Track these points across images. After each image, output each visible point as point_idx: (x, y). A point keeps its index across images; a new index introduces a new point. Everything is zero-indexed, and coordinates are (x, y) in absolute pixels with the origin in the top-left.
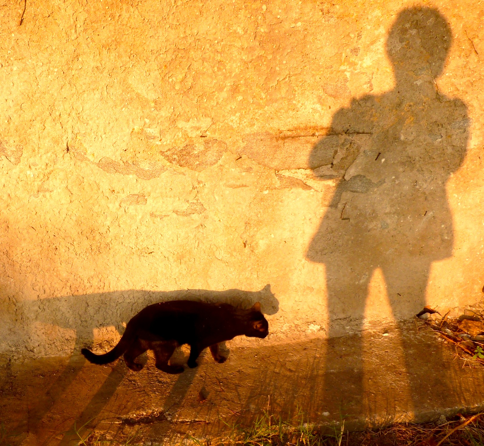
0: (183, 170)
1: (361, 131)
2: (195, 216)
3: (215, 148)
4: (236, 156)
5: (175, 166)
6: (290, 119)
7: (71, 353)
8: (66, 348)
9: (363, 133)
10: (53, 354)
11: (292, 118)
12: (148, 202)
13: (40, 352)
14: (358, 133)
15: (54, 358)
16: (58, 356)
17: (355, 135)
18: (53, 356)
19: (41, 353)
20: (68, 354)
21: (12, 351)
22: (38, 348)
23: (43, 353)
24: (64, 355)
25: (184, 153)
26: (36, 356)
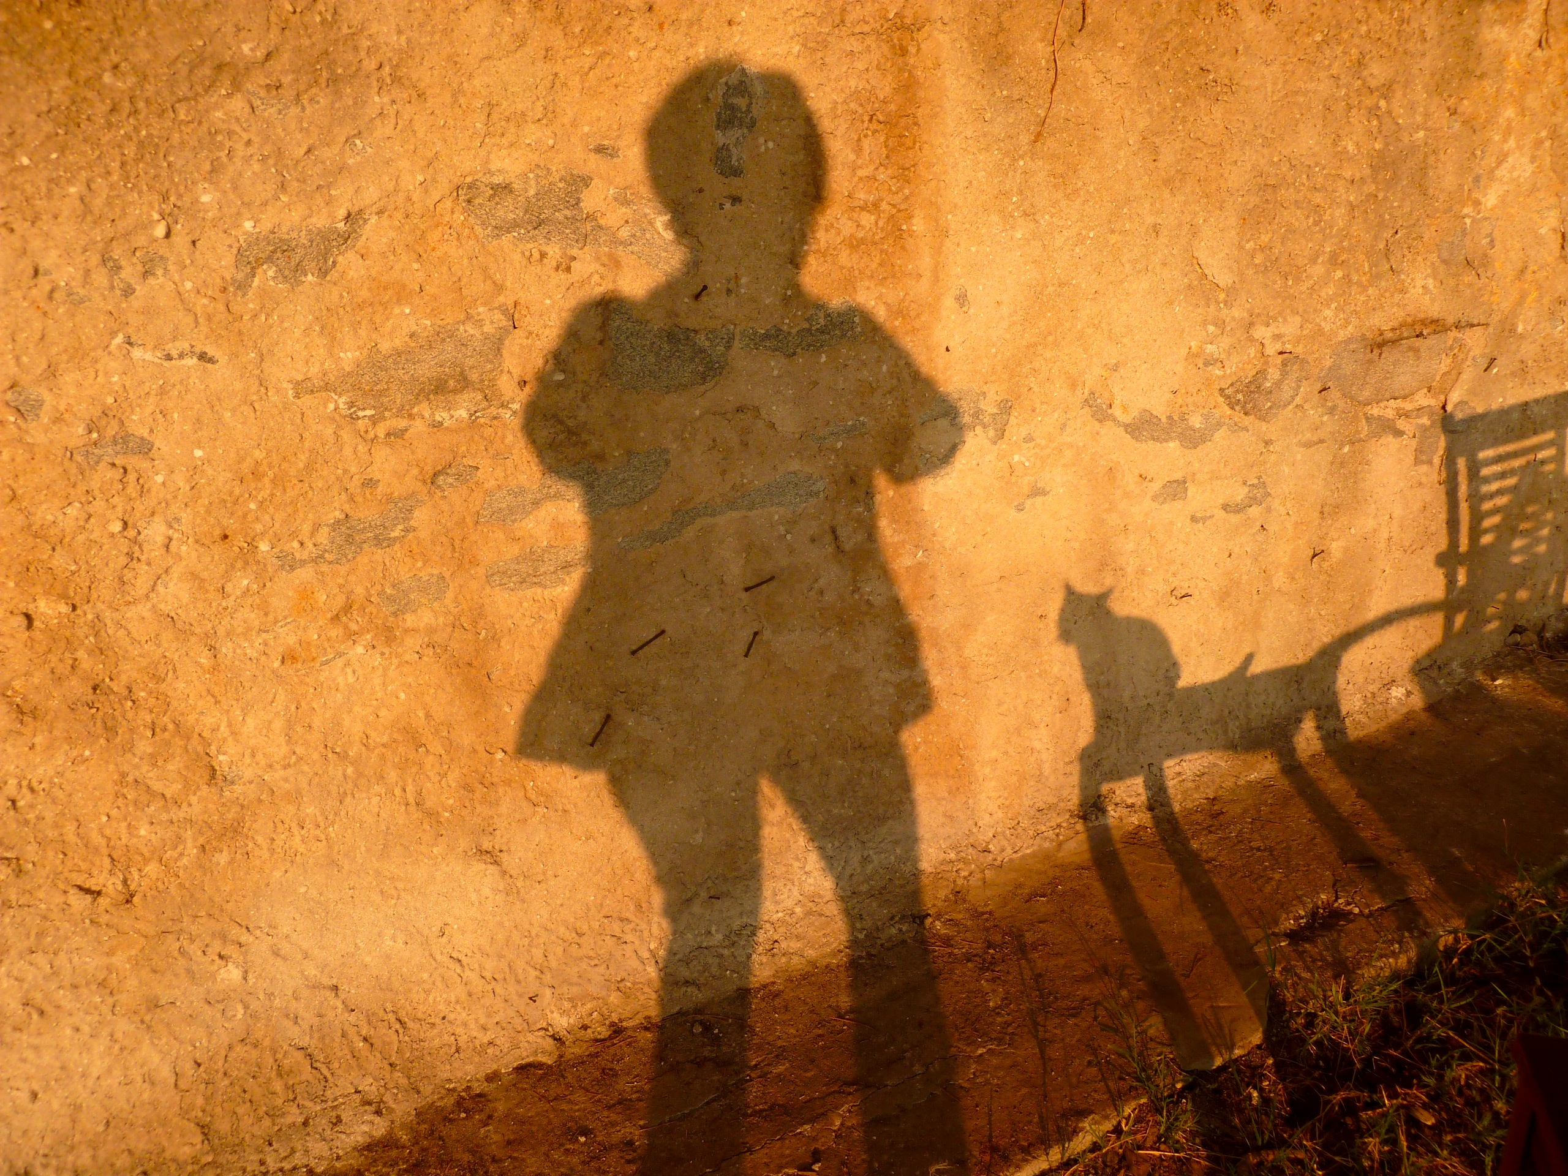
0: (1248, 421)
1: (1476, 322)
2: (1254, 511)
3: (1294, 372)
4: (1319, 387)
5: (1238, 416)
6: (1395, 310)
7: (1057, 835)
8: (1044, 828)
9: (1479, 325)
10: (1027, 848)
11: (1398, 305)
12: (1189, 493)
13: (1003, 850)
14: (1472, 326)
15: (1033, 855)
16: (1035, 848)
17: (1468, 329)
18: (1028, 851)
19: (1005, 851)
20: (1052, 840)
21: (951, 861)
22: (995, 841)
23: (1009, 851)
24: (1047, 845)
25: (1253, 388)
26: (1000, 859)
